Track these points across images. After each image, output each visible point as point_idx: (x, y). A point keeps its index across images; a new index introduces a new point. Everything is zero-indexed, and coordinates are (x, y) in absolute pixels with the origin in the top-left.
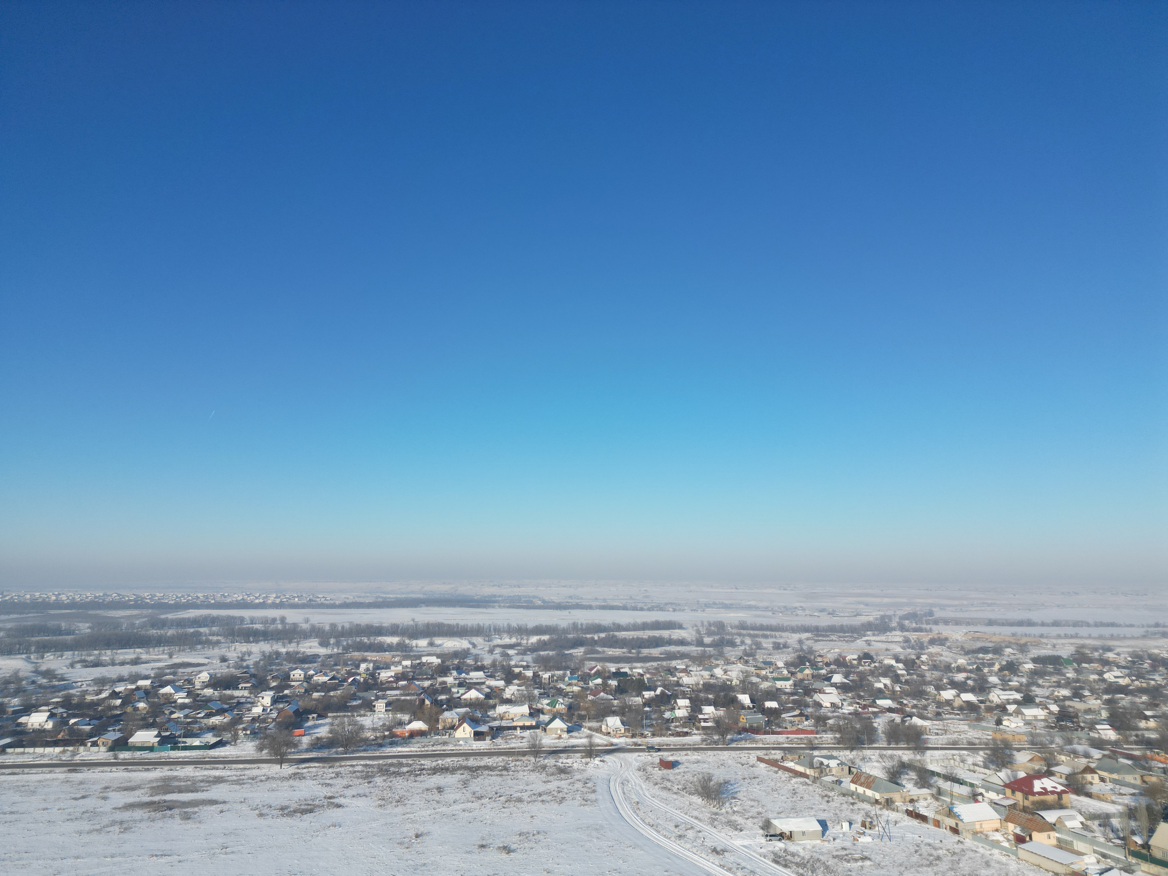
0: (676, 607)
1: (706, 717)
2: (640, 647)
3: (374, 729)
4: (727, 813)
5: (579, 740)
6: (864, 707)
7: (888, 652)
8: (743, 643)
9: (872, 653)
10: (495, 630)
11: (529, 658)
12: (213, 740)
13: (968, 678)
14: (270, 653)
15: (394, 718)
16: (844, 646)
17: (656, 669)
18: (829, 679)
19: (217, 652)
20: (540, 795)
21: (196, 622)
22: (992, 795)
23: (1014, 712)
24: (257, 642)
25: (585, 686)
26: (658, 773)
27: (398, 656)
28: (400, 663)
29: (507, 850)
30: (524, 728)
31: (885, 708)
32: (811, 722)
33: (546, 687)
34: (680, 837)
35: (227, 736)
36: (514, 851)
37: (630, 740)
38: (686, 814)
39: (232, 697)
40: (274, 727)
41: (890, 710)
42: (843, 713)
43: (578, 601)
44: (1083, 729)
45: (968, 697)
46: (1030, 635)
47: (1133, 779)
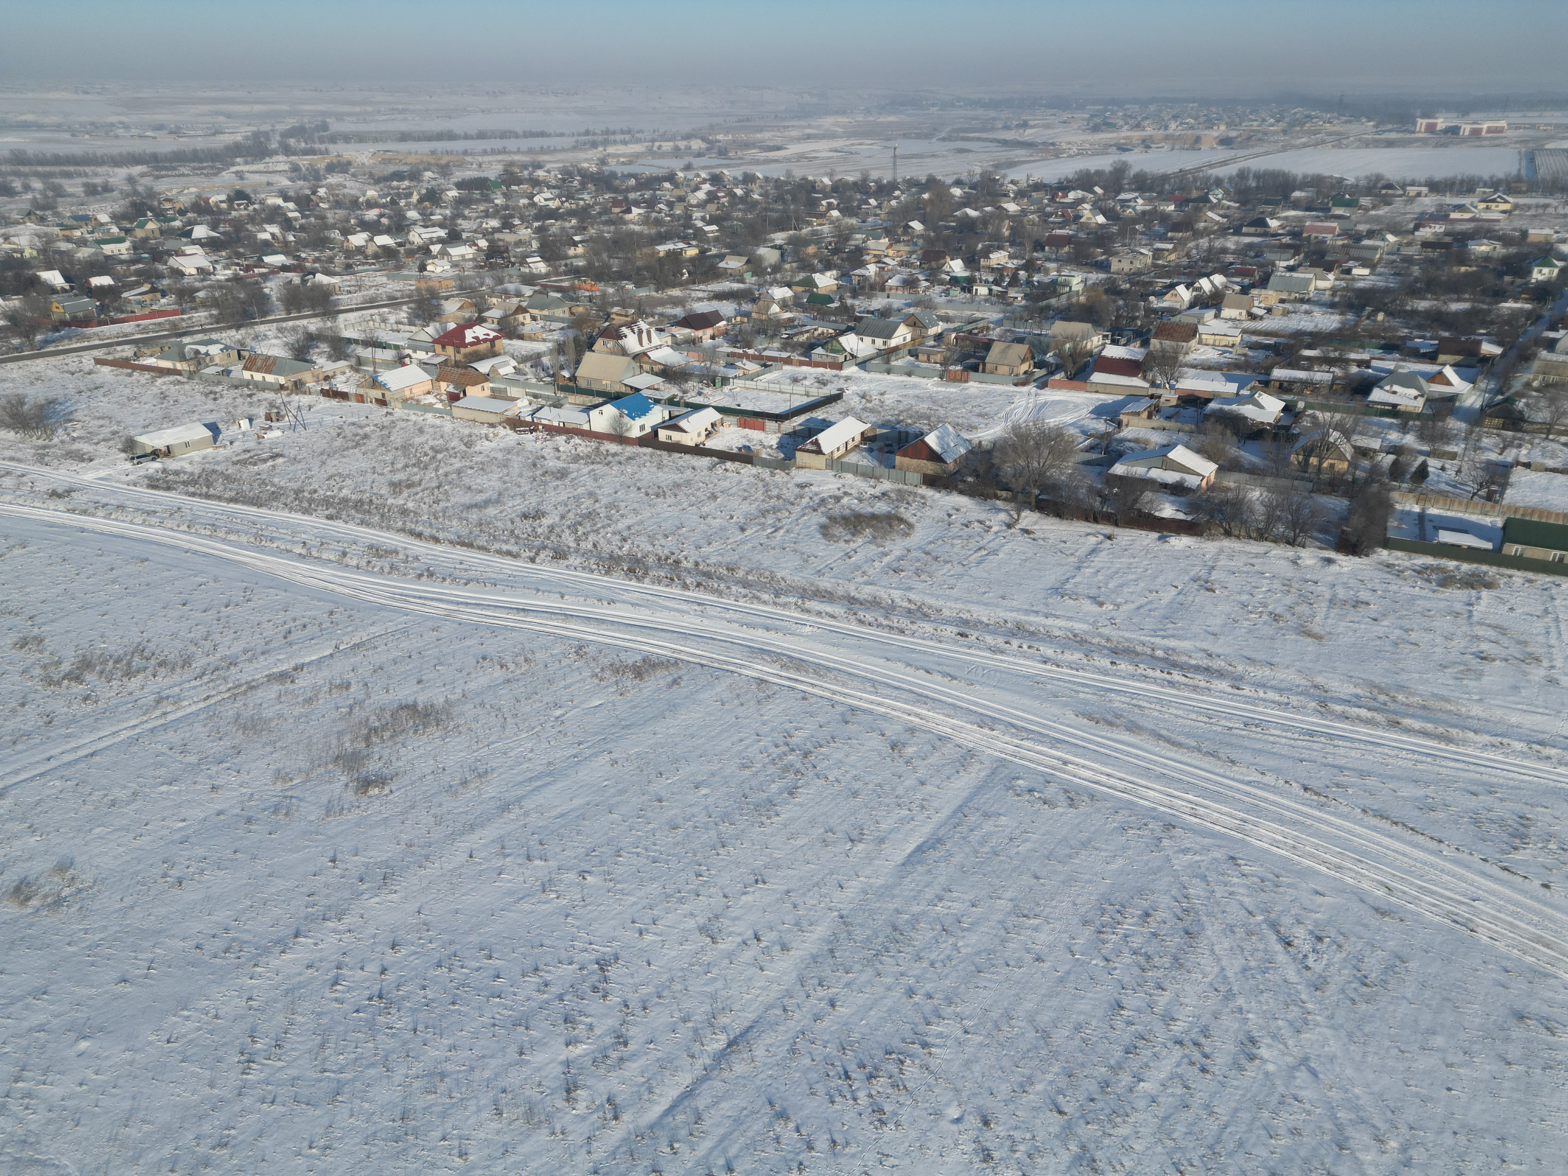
4: (62, 442)
6: (247, 269)
7: (271, 188)
9: (248, 191)
13: (382, 215)
16: (205, 182)
18: (188, 234)
22: (421, 355)
23: (439, 253)
31: (277, 267)
32: (172, 298)
41: (284, 268)
42: (218, 281)
44: (513, 264)
45: (384, 240)
46: (452, 152)
47: (562, 312)
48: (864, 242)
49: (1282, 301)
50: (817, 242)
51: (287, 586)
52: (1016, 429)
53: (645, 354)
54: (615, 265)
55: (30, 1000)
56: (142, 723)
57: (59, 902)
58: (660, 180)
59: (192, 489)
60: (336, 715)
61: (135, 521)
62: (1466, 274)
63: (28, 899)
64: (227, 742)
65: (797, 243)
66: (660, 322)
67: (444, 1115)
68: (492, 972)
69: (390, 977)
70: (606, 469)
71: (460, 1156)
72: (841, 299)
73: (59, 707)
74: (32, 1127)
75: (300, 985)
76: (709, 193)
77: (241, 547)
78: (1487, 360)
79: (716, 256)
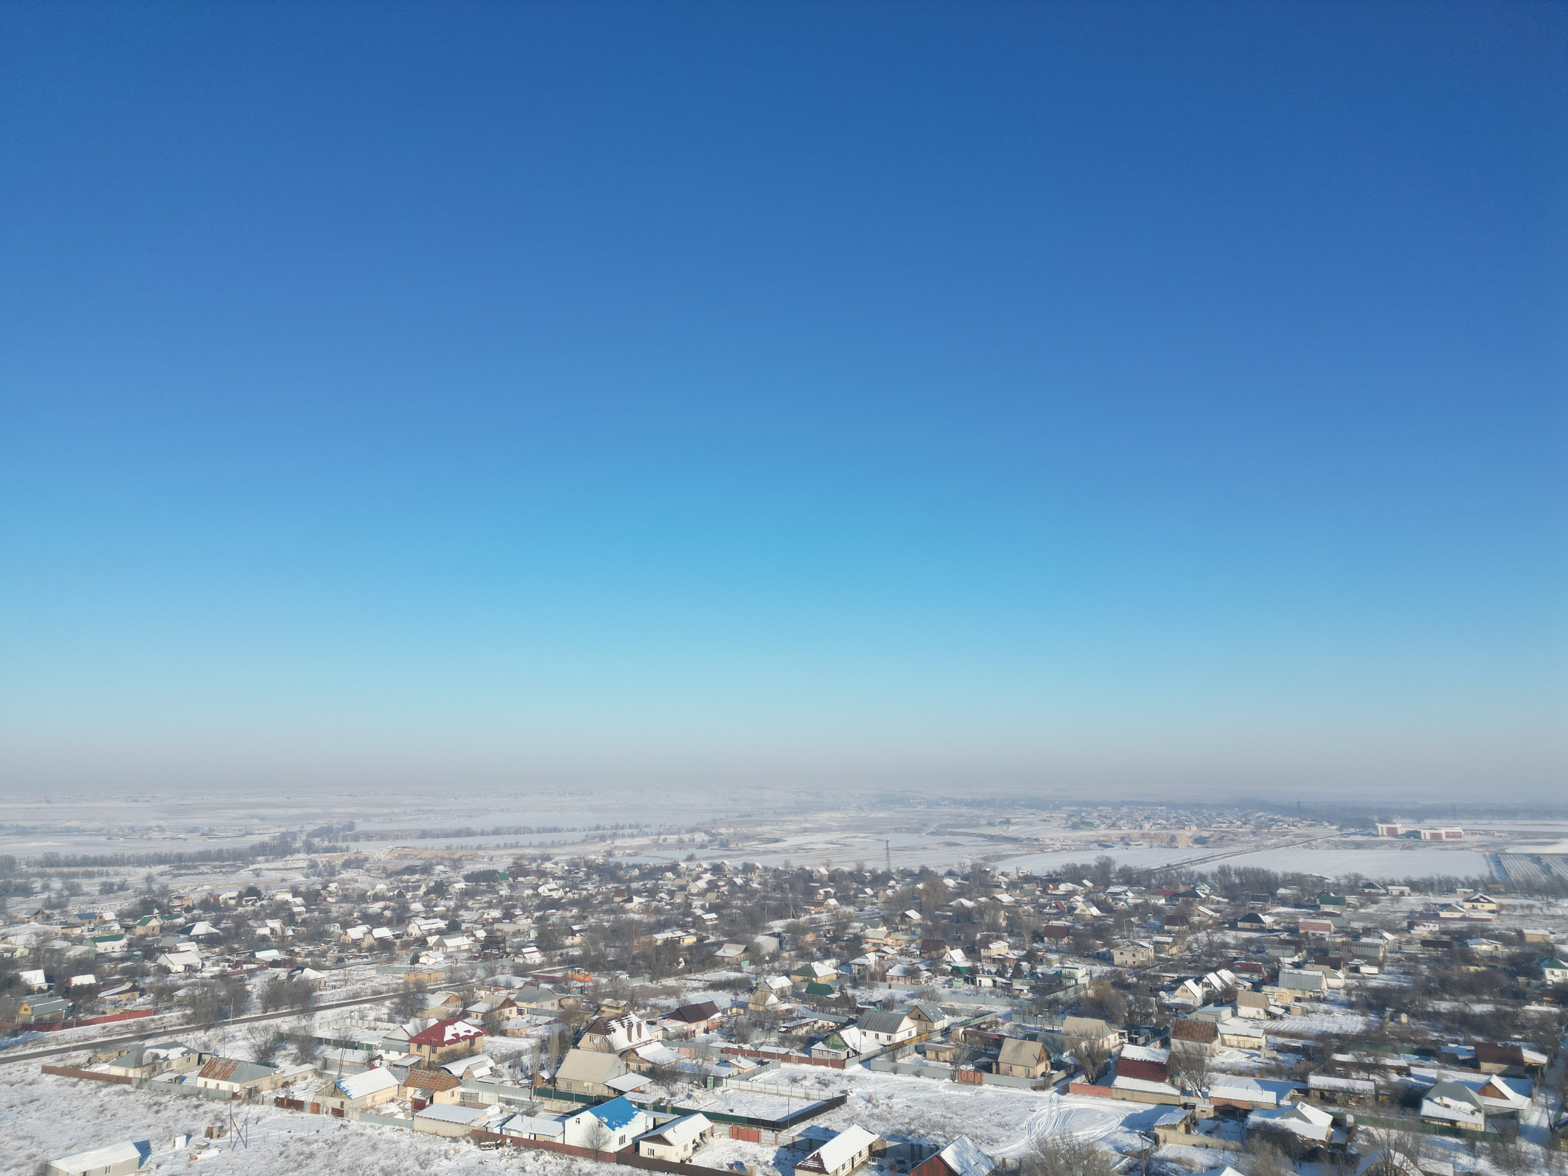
6: (238, 964)
7: (285, 884)
8: (45, 888)
9: (261, 887)
13: (386, 908)
16: (220, 879)
18: (186, 930)
22: (393, 1056)
23: (435, 944)
31: (266, 963)
32: (150, 997)
41: (275, 964)
42: (203, 978)
44: (508, 954)
45: (383, 932)
46: (466, 848)
47: (550, 1005)
48: (862, 930)
49: (1298, 1000)
50: (816, 930)
52: (1041, 1143)
53: (633, 1050)
54: (611, 954)
58: (662, 870)
62: (1477, 973)
65: (795, 931)
66: (652, 1014)
72: (841, 989)
76: (709, 882)
78: (1533, 1069)
79: (713, 944)
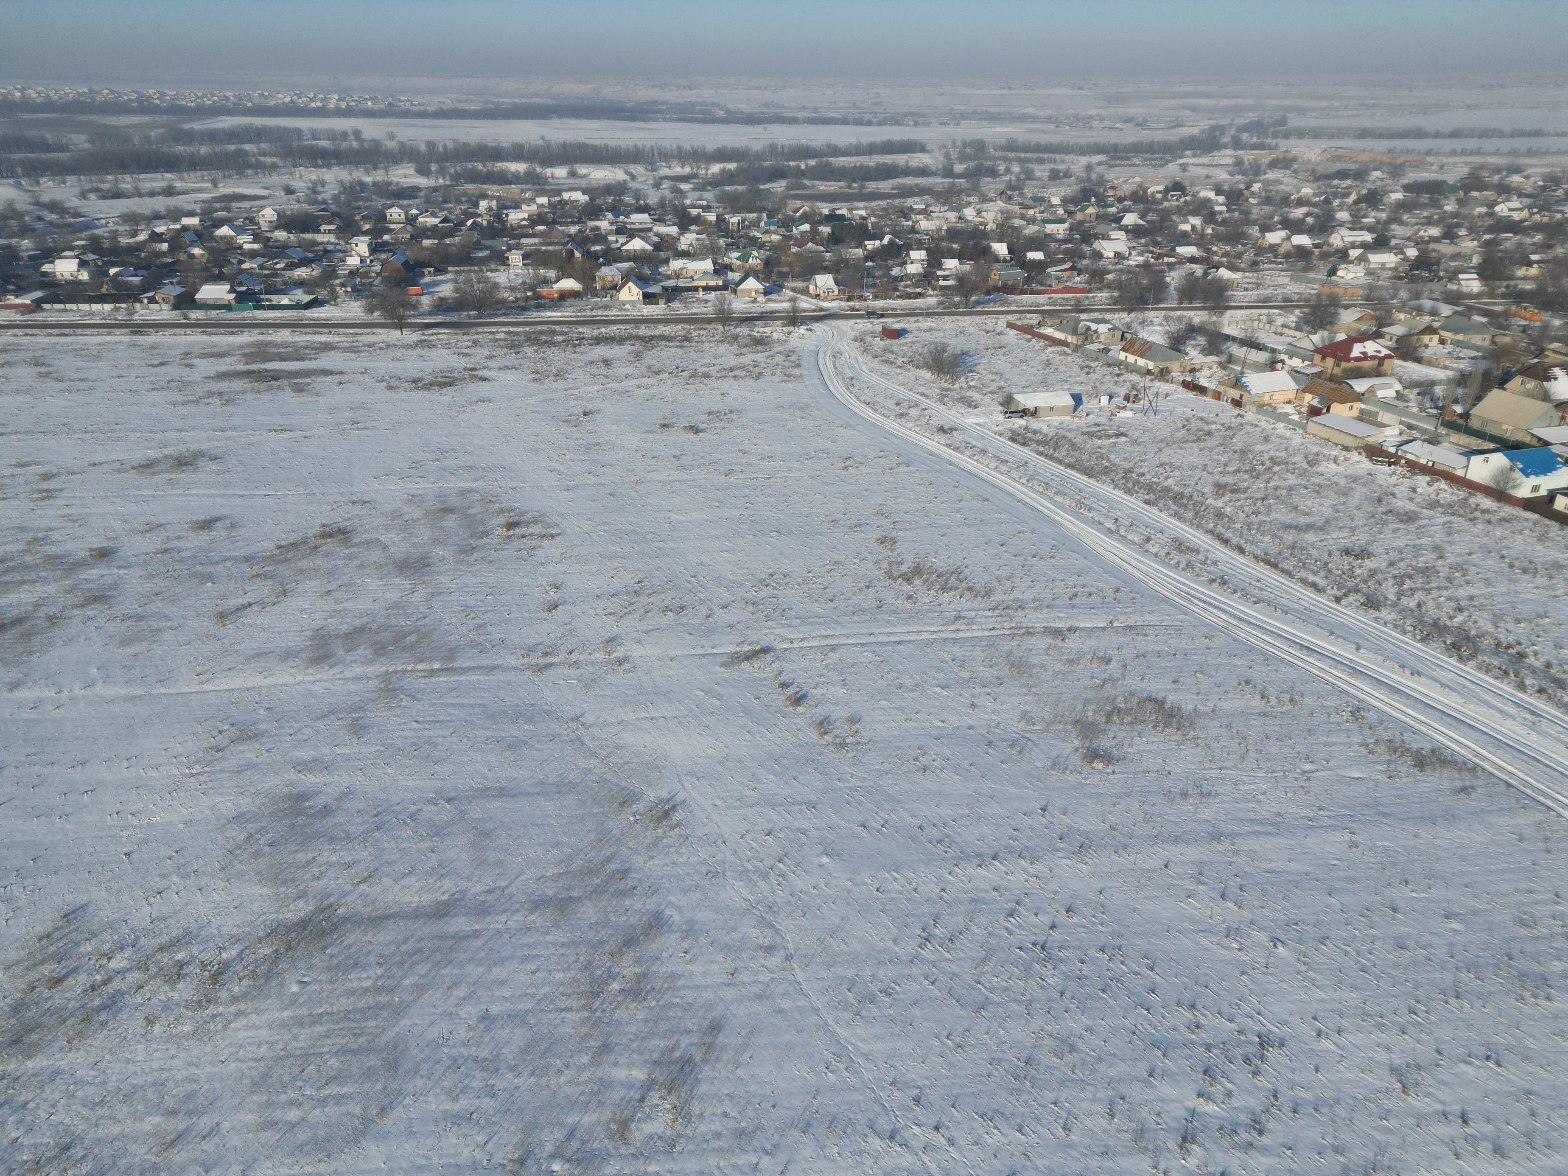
0: (919, 119)
1: (947, 273)
2: (864, 179)
3: (512, 289)
4: (961, 388)
5: (780, 304)
6: (1159, 257)
7: (1209, 181)
8: (1008, 171)
9: (1186, 183)
10: (660, 154)
11: (709, 195)
12: (306, 298)
13: (1308, 215)
14: (351, 183)
15: (537, 275)
16: (1150, 172)
17: (885, 210)
18: (1117, 219)
19: (275, 179)
20: (732, 369)
21: (234, 135)
22: (1296, 363)
23: (1357, 258)
24: (329, 166)
25: (787, 234)
26: (879, 344)
27: (529, 190)
28: (532, 200)
29: (695, 429)
30: (707, 289)
31: (1185, 258)
32: (1085, 277)
33: (735, 235)
34: (901, 415)
35: (323, 294)
36: (702, 431)
37: (844, 304)
38: (910, 390)
39: (315, 243)
40: (381, 283)
41: (1192, 260)
42: (1129, 266)
43: (777, 111)
45: (1302, 240)
46: (1413, 152)
47: (1481, 339)
51: (1087, 554)
55: (804, 807)
56: (940, 631)
57: (842, 745)
59: (1041, 449)
60: (1089, 683)
61: (991, 465)
63: (825, 733)
64: (994, 672)
67: (1062, 1083)
68: (1148, 984)
69: (1056, 935)
70: (1467, 525)
71: (1064, 1128)
73: (889, 596)
74: (778, 900)
75: (984, 901)
77: (1062, 508)
